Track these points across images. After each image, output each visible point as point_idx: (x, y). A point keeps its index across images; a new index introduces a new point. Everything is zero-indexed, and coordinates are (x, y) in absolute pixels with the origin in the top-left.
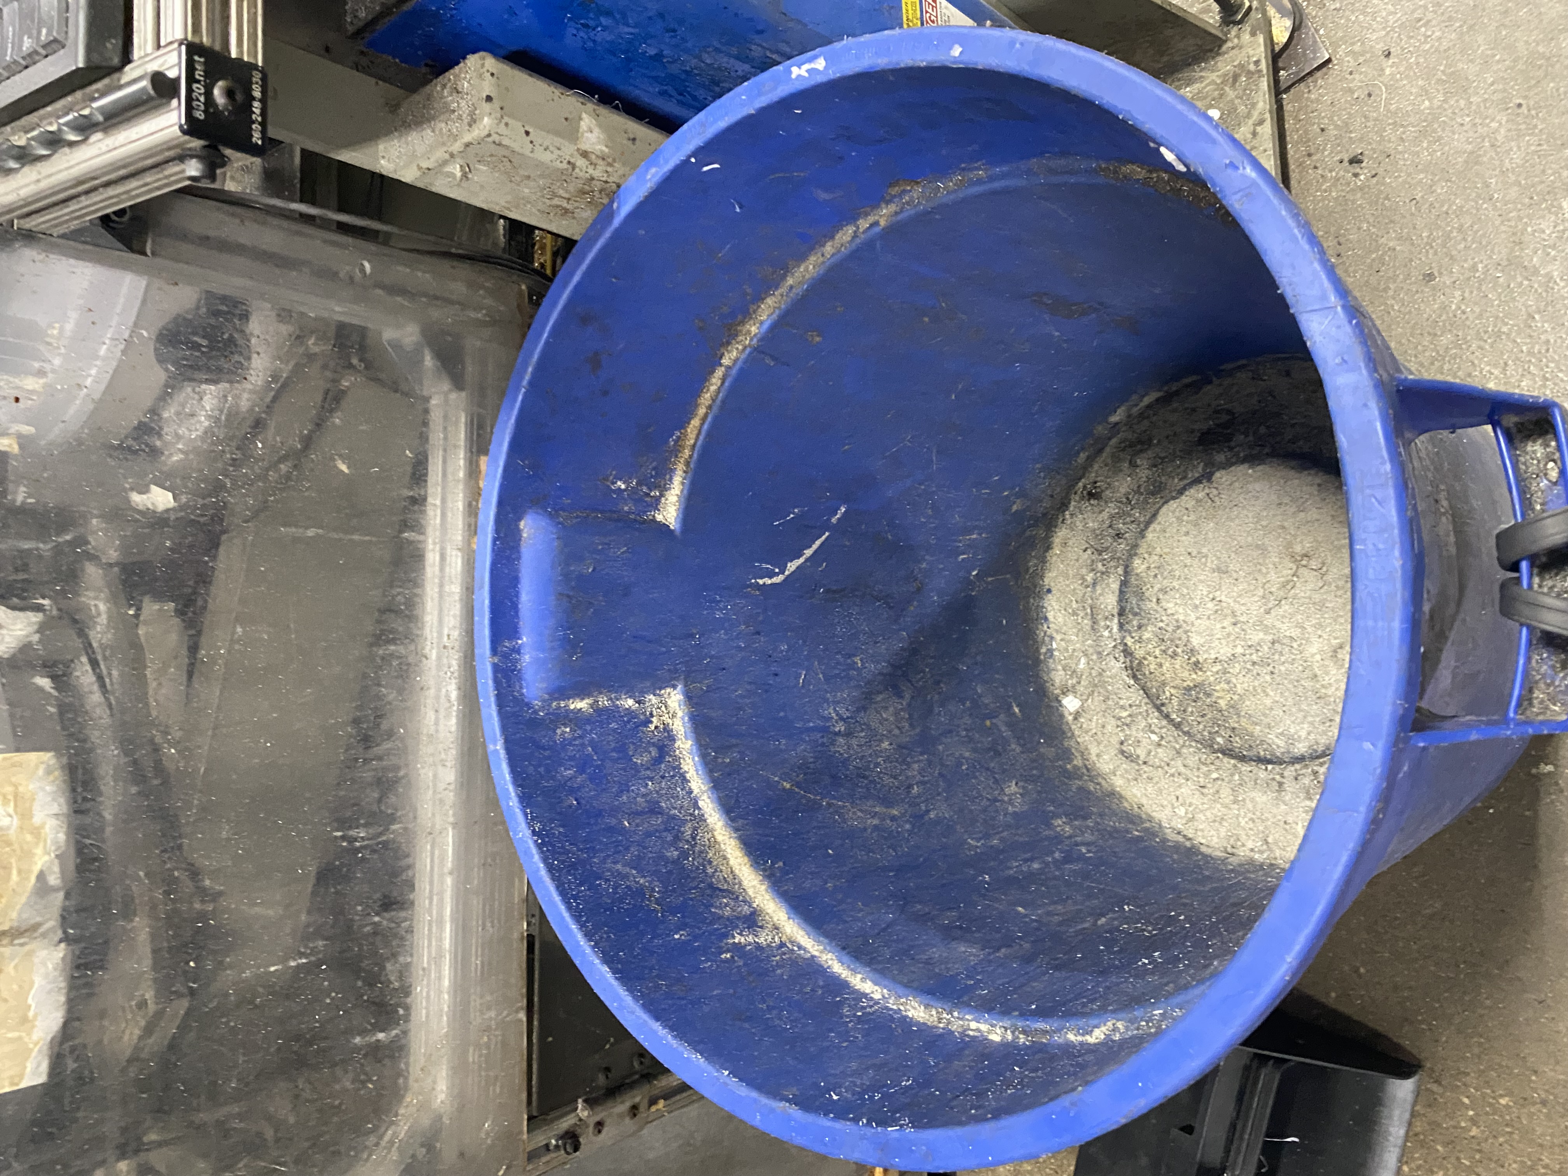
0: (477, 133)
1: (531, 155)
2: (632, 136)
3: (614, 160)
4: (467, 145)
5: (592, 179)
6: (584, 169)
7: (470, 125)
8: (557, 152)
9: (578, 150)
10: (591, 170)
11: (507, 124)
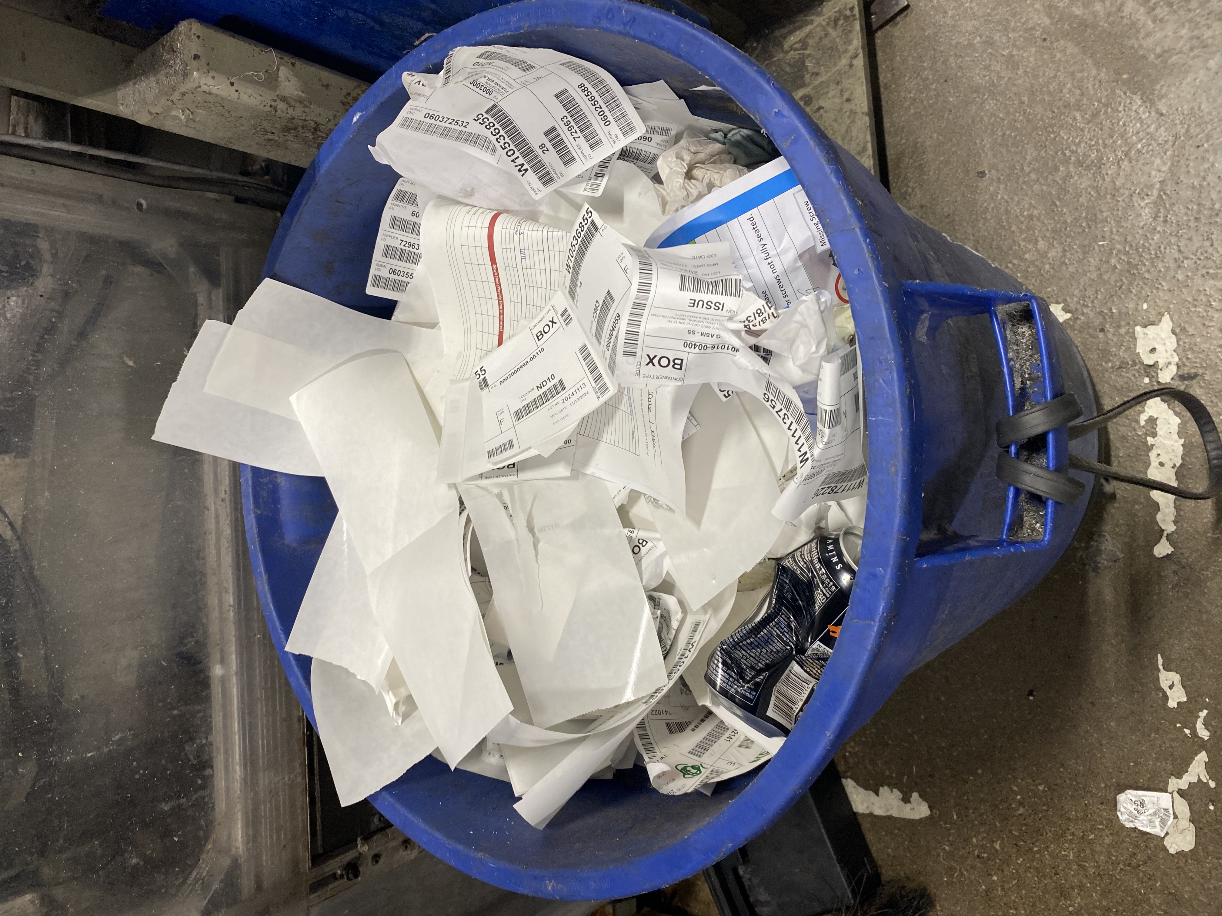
0: (189, 85)
1: (239, 101)
2: (325, 83)
3: (311, 103)
4: (183, 94)
5: (294, 118)
6: (285, 109)
7: (184, 79)
8: (259, 98)
9: (278, 95)
10: (290, 111)
11: (213, 77)
